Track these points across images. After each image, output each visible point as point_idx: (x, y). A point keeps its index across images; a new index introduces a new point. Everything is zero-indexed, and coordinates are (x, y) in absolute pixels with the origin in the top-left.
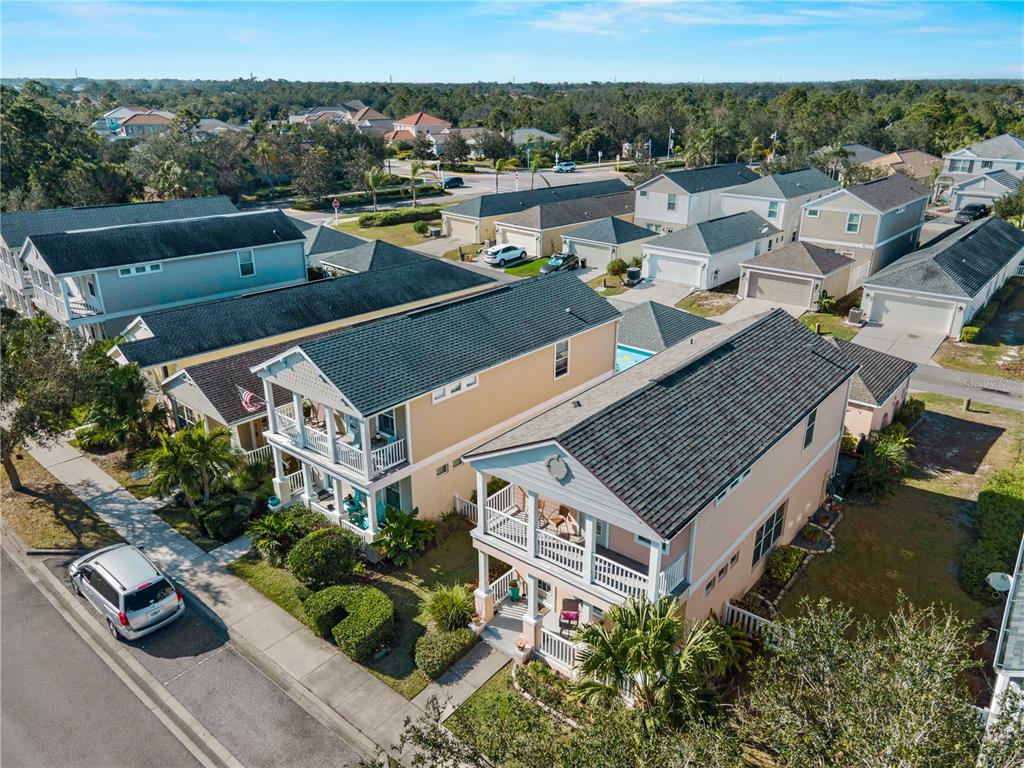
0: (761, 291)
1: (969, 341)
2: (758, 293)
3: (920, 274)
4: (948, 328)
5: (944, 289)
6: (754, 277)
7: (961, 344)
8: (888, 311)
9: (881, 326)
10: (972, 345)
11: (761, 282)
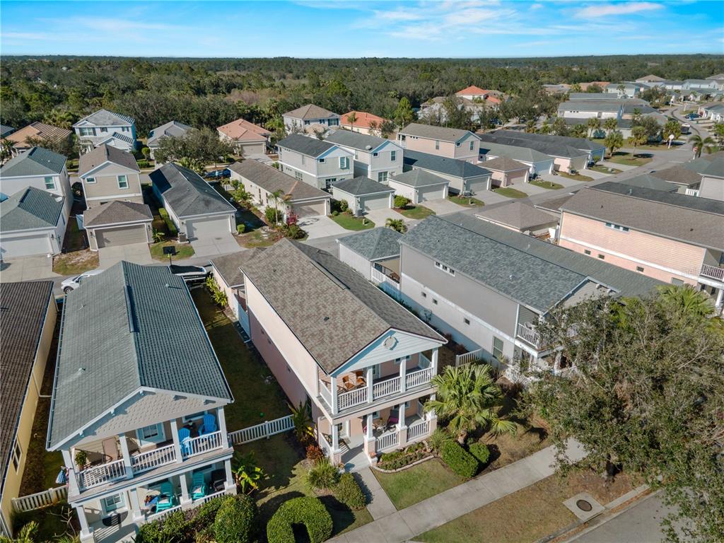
0: (108, 242)
1: (243, 233)
2: (106, 243)
3: (202, 204)
4: (230, 230)
5: (220, 209)
6: (99, 234)
7: (241, 235)
8: (196, 229)
9: (196, 239)
10: (245, 234)
11: (105, 235)
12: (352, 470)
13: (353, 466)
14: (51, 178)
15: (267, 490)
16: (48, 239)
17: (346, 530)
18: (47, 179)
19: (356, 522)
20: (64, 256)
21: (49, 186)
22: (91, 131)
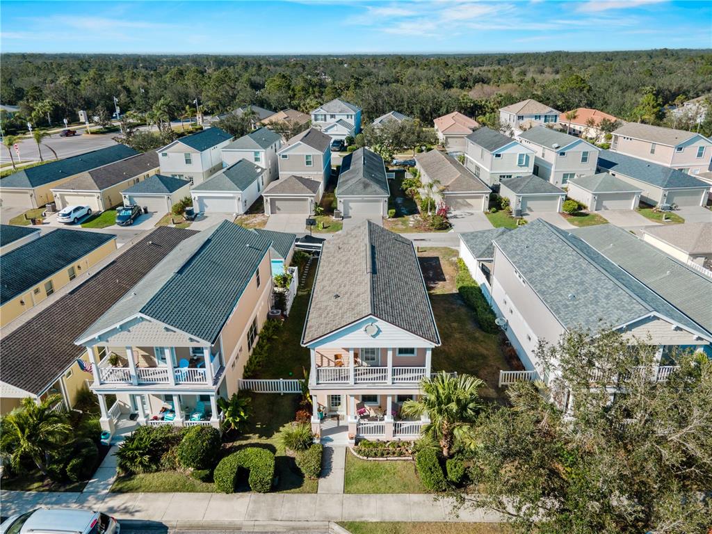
0: (279, 209)
1: (393, 217)
2: (277, 211)
3: (361, 186)
4: (382, 213)
5: (375, 192)
6: (273, 201)
7: (390, 219)
8: (351, 209)
9: (350, 217)
10: (395, 219)
11: (277, 203)
12: (328, 444)
13: (332, 440)
14: (258, 152)
15: (251, 435)
16: (236, 201)
17: (288, 491)
18: (256, 153)
19: (301, 488)
20: (245, 216)
21: (257, 159)
22: (323, 117)
